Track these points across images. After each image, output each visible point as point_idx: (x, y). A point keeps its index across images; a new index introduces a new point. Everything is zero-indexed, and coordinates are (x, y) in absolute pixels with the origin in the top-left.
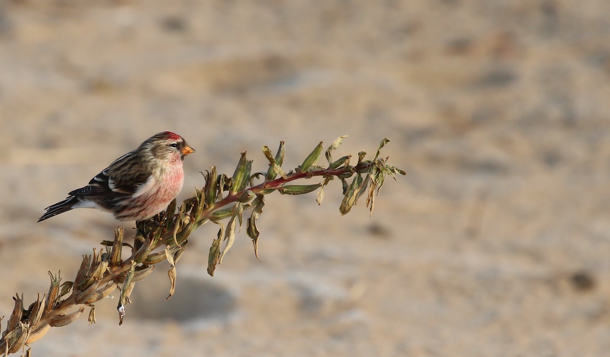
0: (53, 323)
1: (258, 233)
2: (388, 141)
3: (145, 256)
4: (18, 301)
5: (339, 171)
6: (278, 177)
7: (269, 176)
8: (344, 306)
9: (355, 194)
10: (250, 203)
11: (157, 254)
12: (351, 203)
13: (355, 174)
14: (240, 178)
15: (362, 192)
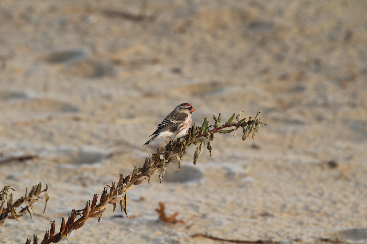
0: (135, 184)
1: (211, 148)
2: (260, 112)
3: (169, 158)
4: (121, 176)
5: (242, 124)
6: (219, 127)
7: (215, 127)
8: (243, 176)
9: (248, 133)
10: (208, 137)
11: (173, 157)
12: (246, 136)
13: (248, 125)
14: (204, 128)
15: (250, 132)
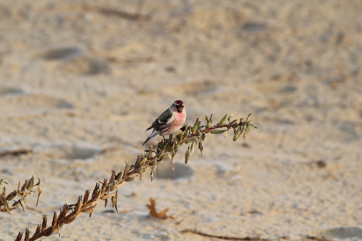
0: (126, 181)
1: (203, 148)
2: (251, 114)
3: (161, 156)
4: (113, 172)
5: (233, 125)
6: (210, 127)
7: (207, 127)
8: (233, 173)
9: (239, 134)
10: (200, 137)
11: (165, 155)
12: (237, 137)
13: (239, 126)
14: (196, 127)
15: (241, 133)
